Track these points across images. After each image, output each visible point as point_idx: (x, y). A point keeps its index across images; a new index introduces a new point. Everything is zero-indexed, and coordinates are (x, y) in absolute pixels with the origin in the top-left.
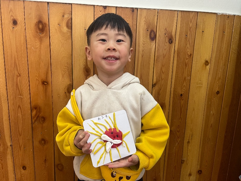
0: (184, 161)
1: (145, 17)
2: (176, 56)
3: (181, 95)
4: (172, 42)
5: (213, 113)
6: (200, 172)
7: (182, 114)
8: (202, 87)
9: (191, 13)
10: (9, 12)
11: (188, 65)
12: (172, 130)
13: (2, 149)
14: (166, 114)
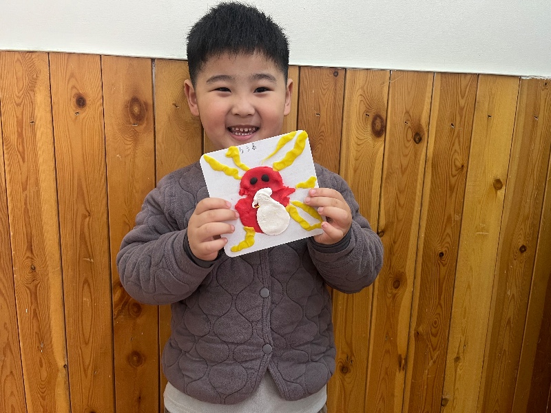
0: (446, 400)
1: (362, 88)
2: (429, 171)
3: (441, 254)
4: (420, 140)
5: (513, 295)
7: (442, 297)
8: (485, 236)
9: (463, 76)
10: (67, 78)
11: (455, 189)
12: (421, 329)
13: (44, 374)
14: (408, 296)
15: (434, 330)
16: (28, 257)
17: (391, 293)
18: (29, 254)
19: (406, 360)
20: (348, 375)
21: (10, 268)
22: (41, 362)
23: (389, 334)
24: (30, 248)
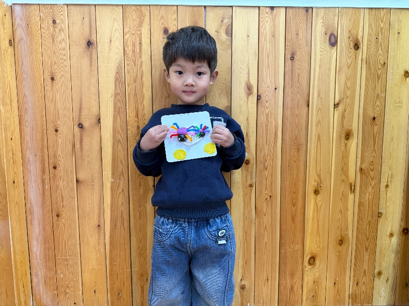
0: (381, 213)
1: (323, 18)
2: (364, 66)
3: (374, 118)
4: (358, 48)
6: (405, 231)
7: (376, 145)
8: (400, 107)
9: (381, 10)
10: (160, 18)
11: (381, 78)
12: (363, 167)
13: (142, 191)
14: (354, 144)
15: (372, 167)
16: (136, 121)
17: (344, 143)
18: (136, 119)
19: (354, 186)
20: (319, 196)
21: (126, 128)
22: (140, 183)
23: (344, 169)
24: (137, 116)
